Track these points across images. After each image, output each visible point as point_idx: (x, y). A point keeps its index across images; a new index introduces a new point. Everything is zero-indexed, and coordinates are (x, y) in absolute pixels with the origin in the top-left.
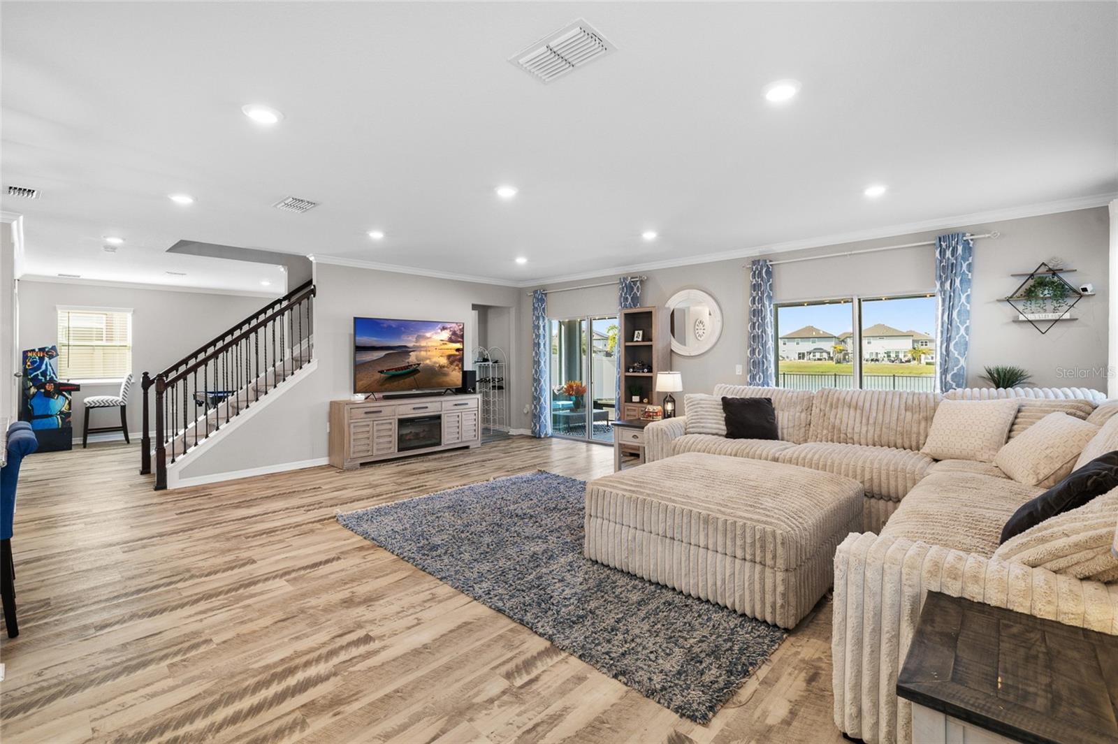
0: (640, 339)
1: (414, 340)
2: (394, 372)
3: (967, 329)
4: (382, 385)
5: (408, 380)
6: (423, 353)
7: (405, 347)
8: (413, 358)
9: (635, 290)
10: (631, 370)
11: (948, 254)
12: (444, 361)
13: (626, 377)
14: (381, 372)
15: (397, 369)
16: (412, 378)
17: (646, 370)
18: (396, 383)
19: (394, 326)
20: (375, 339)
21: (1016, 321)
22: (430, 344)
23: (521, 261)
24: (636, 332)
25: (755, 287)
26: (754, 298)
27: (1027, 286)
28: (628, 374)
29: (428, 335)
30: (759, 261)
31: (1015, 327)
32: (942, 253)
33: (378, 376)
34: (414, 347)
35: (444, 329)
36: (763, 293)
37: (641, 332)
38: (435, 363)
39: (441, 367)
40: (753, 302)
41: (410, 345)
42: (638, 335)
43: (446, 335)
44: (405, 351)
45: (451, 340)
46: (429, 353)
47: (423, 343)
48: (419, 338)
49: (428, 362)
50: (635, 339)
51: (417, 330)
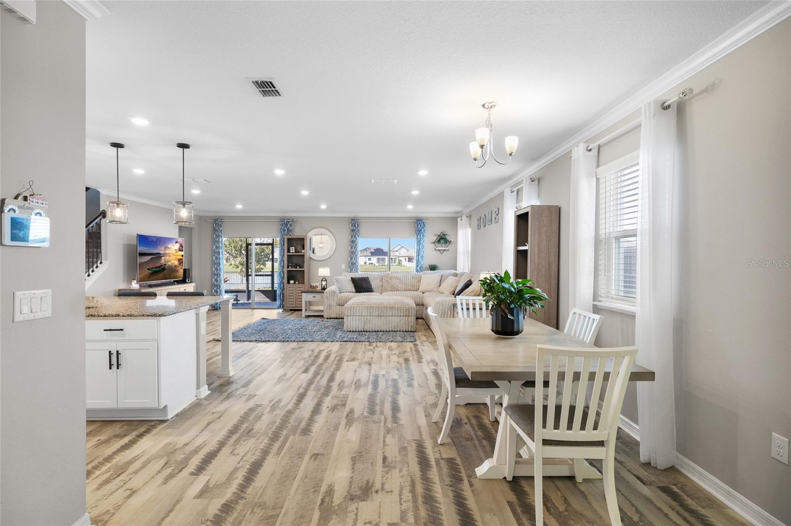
0: (294, 251)
1: (163, 249)
2: (154, 270)
3: (423, 252)
4: (149, 278)
5: (161, 275)
6: (168, 258)
7: (159, 253)
8: (163, 261)
9: (289, 226)
10: (290, 267)
11: (419, 226)
12: (176, 263)
13: (288, 271)
14: (149, 269)
15: (156, 268)
16: (162, 274)
17: (298, 267)
18: (155, 277)
19: (154, 240)
20: (146, 248)
21: (436, 250)
22: (171, 252)
23: (239, 206)
24: (291, 248)
25: (353, 231)
26: (352, 235)
27: (438, 239)
28: (288, 269)
29: (170, 246)
30: (354, 220)
31: (435, 251)
32: (417, 225)
33: (148, 272)
34: (164, 253)
35: (177, 242)
36: (356, 234)
37: (294, 248)
38: (173, 264)
39: (176, 266)
40: (352, 237)
41: (162, 252)
42: (292, 250)
43: (177, 246)
44: (158, 256)
45: (180, 250)
46: (170, 258)
47: (167, 252)
48: (166, 248)
49: (169, 263)
50: (291, 251)
51: (165, 243)
